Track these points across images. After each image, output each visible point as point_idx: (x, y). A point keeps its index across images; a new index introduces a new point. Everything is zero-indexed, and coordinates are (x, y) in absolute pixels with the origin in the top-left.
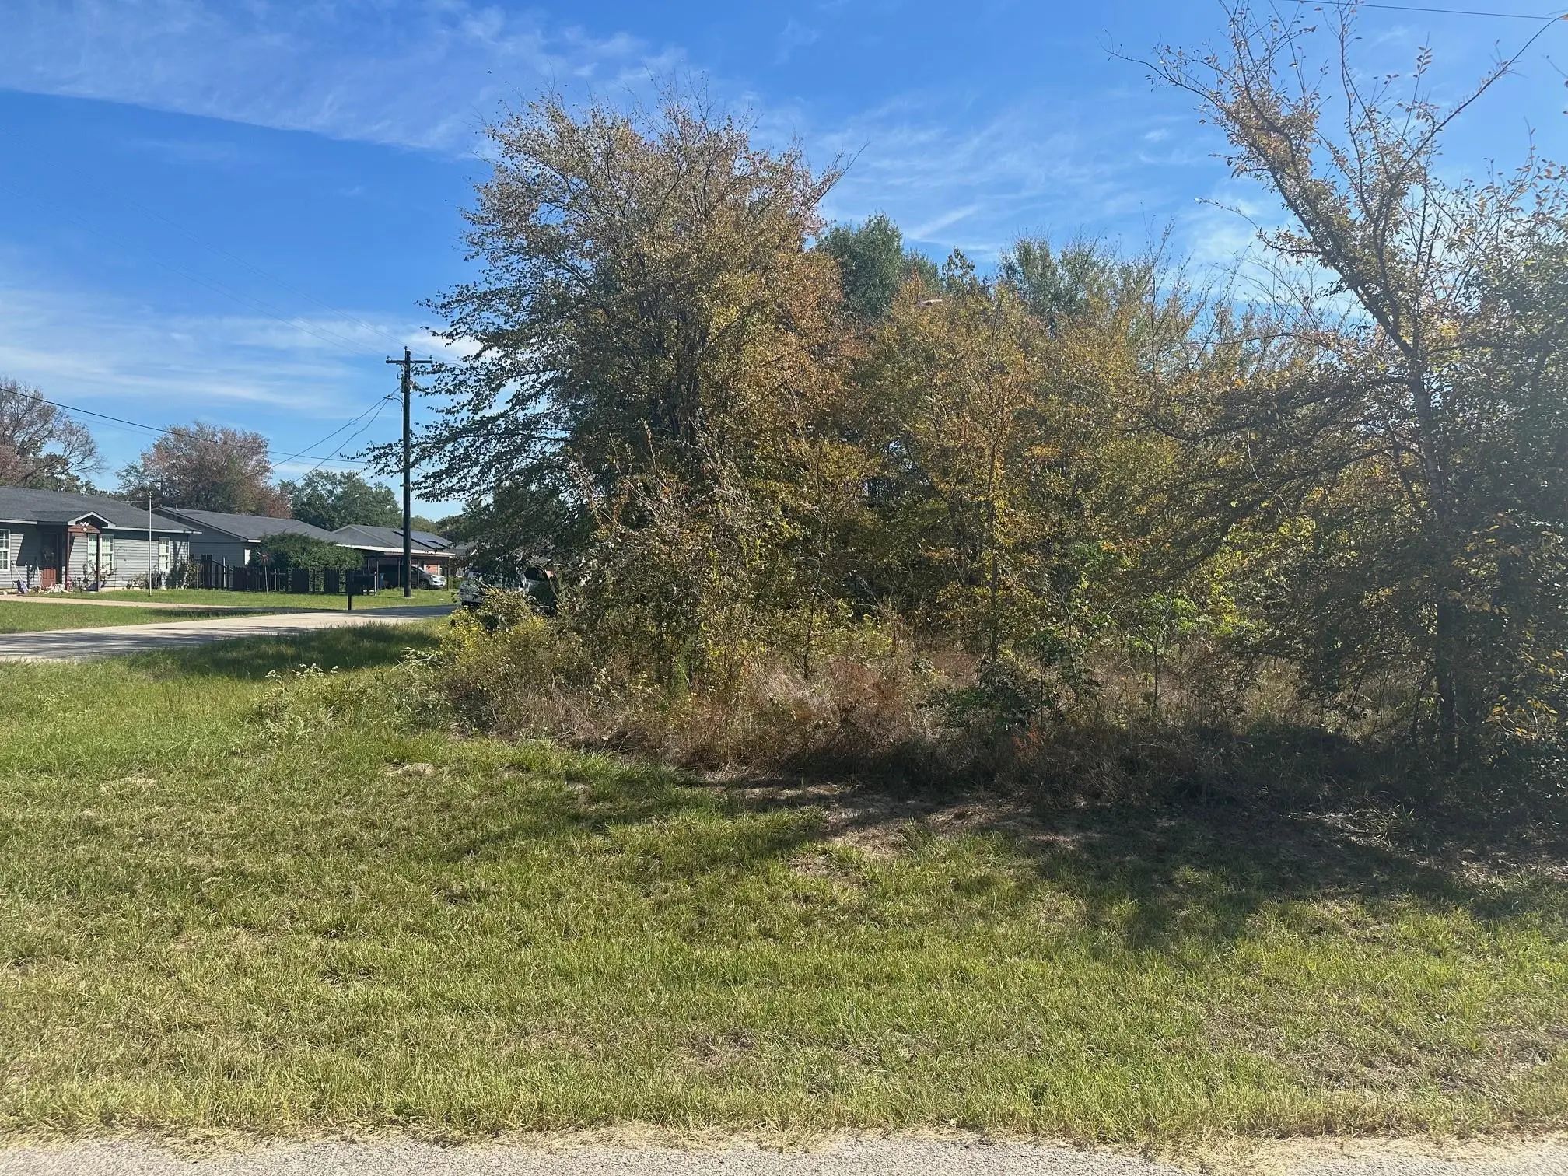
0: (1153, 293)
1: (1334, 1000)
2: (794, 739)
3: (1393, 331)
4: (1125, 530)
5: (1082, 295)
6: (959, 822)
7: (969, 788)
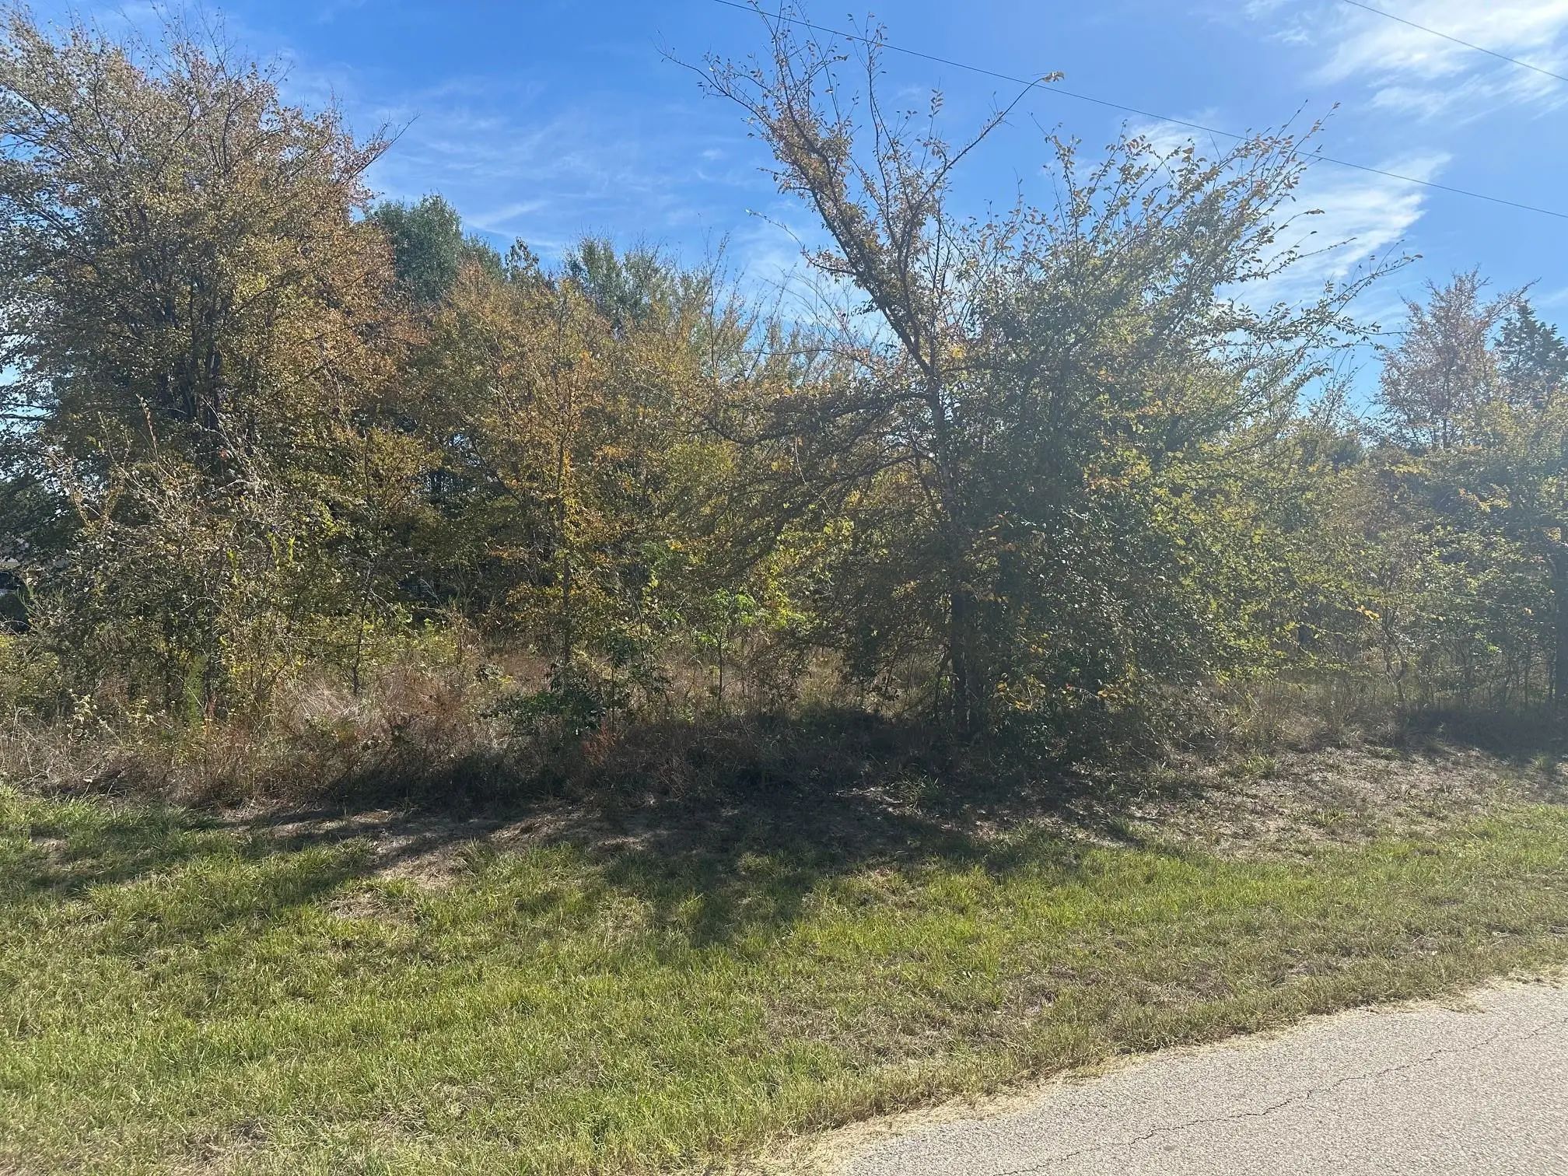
0: (711, 305)
1: (880, 970)
2: (336, 763)
3: (914, 350)
4: (690, 530)
5: (645, 300)
6: (526, 836)
7: (537, 798)
